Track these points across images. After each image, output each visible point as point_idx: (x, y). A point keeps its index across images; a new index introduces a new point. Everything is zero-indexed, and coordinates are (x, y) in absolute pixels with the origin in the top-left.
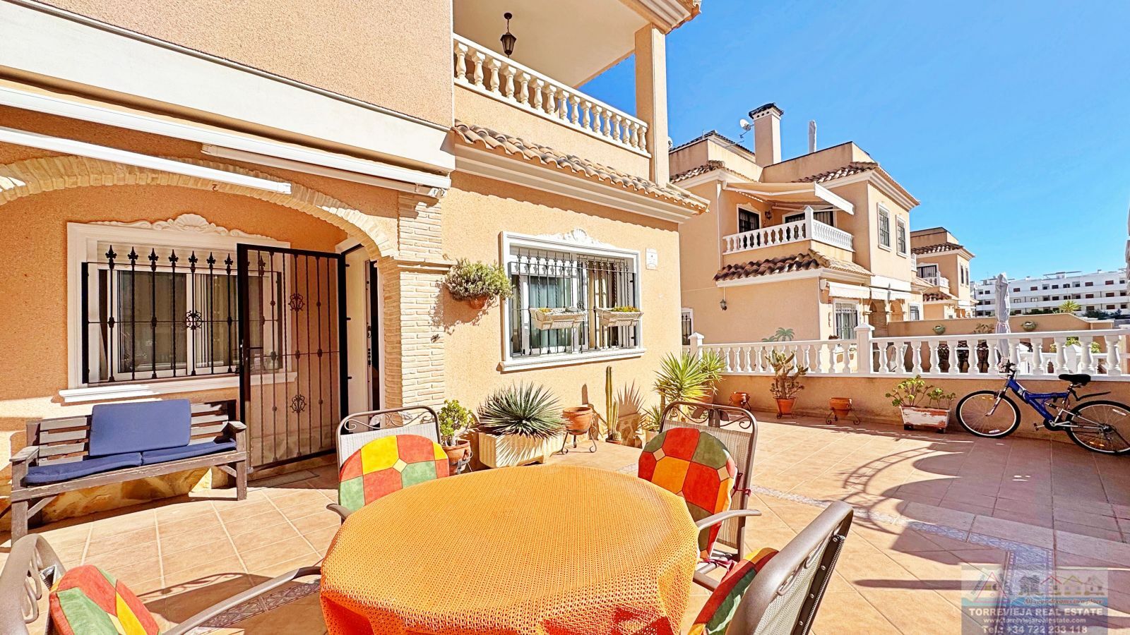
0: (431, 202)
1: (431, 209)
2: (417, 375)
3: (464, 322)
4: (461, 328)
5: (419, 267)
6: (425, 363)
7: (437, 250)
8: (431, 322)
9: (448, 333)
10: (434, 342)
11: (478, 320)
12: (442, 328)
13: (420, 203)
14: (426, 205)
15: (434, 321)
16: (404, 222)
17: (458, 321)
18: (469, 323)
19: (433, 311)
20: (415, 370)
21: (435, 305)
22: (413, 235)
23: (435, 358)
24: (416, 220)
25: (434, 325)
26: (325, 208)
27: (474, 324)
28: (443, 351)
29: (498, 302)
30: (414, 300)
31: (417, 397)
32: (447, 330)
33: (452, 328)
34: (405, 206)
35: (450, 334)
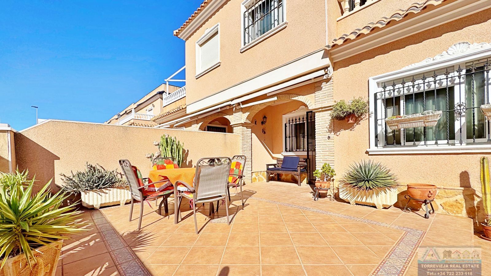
0: (328, 80)
1: (328, 83)
2: (322, 152)
3: (345, 130)
4: (344, 133)
5: (321, 110)
6: (325, 148)
7: (330, 100)
8: (328, 131)
9: (337, 135)
10: (329, 139)
11: (353, 128)
12: (333, 133)
13: (323, 83)
14: (326, 83)
15: (329, 131)
16: (317, 93)
17: (342, 130)
18: (348, 130)
19: (328, 126)
20: (321, 151)
21: (329, 124)
22: (320, 97)
23: (329, 146)
24: (321, 91)
25: (329, 132)
26: (292, 99)
27: (351, 130)
28: (333, 143)
29: (367, 117)
30: (320, 123)
31: (321, 161)
32: (336, 134)
33: (338, 133)
34: (317, 87)
35: (338, 136)
